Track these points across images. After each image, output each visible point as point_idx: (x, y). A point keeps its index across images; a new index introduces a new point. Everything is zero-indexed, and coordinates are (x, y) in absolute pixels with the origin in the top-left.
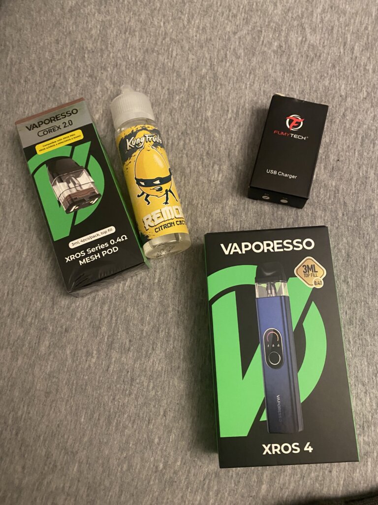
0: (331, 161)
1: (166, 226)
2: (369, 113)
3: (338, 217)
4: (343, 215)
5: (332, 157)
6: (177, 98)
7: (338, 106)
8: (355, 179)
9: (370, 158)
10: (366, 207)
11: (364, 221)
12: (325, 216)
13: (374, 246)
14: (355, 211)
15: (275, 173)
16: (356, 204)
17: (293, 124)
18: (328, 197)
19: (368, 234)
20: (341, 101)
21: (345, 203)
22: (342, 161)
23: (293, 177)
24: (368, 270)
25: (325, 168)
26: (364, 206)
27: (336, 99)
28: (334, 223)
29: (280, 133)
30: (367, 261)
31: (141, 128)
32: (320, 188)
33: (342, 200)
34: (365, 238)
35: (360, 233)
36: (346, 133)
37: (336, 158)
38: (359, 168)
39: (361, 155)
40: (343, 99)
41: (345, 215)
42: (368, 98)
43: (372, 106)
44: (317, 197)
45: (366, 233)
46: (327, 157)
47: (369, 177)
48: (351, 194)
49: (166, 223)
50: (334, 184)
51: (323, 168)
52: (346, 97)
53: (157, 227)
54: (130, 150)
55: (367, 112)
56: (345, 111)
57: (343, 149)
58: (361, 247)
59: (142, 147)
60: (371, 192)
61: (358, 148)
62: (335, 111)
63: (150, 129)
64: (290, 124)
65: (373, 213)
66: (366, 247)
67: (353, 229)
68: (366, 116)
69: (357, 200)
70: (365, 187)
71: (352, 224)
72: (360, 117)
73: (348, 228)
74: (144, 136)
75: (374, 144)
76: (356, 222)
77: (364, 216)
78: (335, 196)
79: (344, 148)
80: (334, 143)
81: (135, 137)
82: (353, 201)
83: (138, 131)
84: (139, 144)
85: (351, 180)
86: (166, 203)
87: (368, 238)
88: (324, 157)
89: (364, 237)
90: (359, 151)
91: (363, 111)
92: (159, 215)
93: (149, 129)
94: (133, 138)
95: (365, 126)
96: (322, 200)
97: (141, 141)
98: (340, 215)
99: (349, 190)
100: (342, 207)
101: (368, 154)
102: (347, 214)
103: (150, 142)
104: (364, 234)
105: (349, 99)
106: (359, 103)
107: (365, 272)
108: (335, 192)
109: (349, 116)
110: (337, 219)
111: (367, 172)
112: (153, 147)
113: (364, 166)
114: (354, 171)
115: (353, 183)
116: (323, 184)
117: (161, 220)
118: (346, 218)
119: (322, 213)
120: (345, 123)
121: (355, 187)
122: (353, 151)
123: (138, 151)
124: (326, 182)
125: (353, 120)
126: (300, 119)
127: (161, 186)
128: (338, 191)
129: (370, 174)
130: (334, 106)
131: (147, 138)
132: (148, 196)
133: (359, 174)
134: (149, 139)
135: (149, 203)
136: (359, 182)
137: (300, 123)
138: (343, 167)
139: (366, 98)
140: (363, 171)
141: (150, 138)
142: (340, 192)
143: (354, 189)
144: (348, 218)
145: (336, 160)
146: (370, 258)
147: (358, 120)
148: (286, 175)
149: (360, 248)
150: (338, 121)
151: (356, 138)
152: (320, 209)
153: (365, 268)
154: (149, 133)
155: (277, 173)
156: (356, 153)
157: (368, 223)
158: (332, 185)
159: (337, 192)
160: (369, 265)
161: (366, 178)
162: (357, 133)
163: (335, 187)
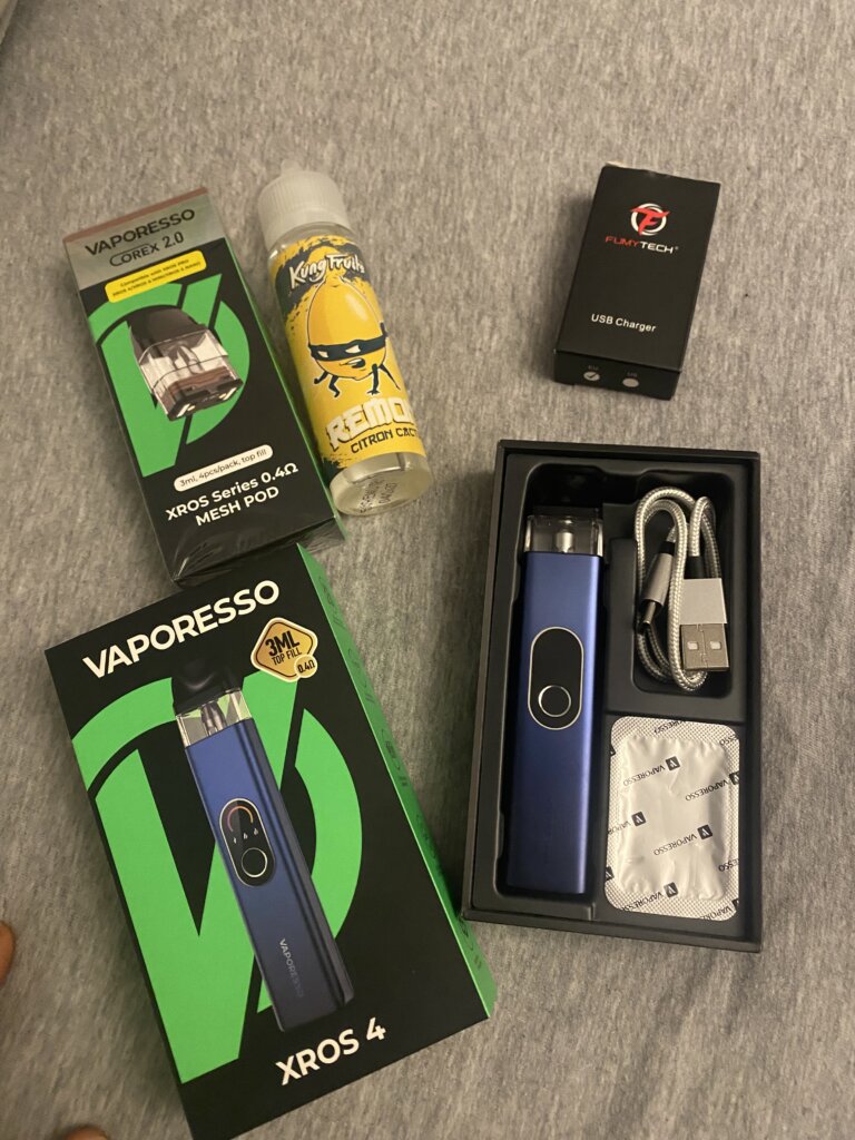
0: (732, 297)
1: (373, 439)
2: (809, 199)
3: (748, 407)
4: (760, 402)
5: (734, 290)
6: (403, 187)
7: (742, 188)
8: (783, 330)
9: (814, 288)
10: (809, 383)
11: (806, 411)
12: (719, 407)
13: (829, 460)
14: (786, 393)
15: (610, 320)
16: (787, 380)
17: (646, 222)
18: (726, 368)
19: (813, 437)
20: (749, 180)
21: (763, 378)
22: (755, 297)
23: (648, 328)
24: (814, 508)
25: (718, 313)
26: (805, 381)
27: (739, 176)
28: (739, 420)
29: (618, 240)
30: (813, 490)
31: (318, 243)
32: (709, 353)
33: (755, 373)
34: (808, 445)
35: (797, 437)
36: (760, 241)
37: (742, 292)
38: (793, 308)
39: (796, 282)
40: (752, 174)
41: (764, 402)
42: (806, 169)
43: (815, 185)
44: (703, 370)
45: (810, 435)
46: (723, 290)
47: (815, 325)
48: (776, 360)
49: (374, 432)
50: (738, 342)
51: (713, 312)
52: (760, 169)
53: (356, 441)
54: (296, 288)
55: (805, 198)
56: (759, 196)
57: (756, 274)
58: (801, 463)
59: (322, 279)
60: (819, 354)
61: (789, 268)
62: (736, 199)
63: (339, 243)
64: (638, 222)
65: (826, 394)
66: (810, 463)
67: (782, 430)
68: (803, 204)
69: (789, 373)
70: (807, 345)
71: (780, 419)
72: (790, 207)
73: (770, 428)
74: (326, 258)
75: (823, 259)
76: (788, 414)
77: (806, 402)
78: (741, 367)
79: (759, 270)
80: (737, 262)
81: (306, 261)
82: (780, 374)
83: (312, 249)
84: (314, 274)
85: (775, 332)
86: (374, 391)
87: (814, 443)
88: (715, 292)
89: (805, 443)
90: (790, 275)
91: (797, 196)
92: (360, 416)
93: (335, 243)
94: (302, 263)
95: (801, 225)
96: (714, 377)
97: (320, 268)
98: (754, 403)
99: (771, 354)
100: (758, 386)
101: (811, 278)
102: (767, 401)
103: (338, 269)
104: (806, 437)
105: (766, 174)
106: (787, 180)
107: (808, 513)
108: (740, 358)
109: (768, 206)
110: (745, 410)
111: (809, 315)
112: (345, 279)
113: (802, 304)
114: (780, 314)
115: (779, 338)
116: (715, 345)
117: (365, 425)
118: (765, 408)
119: (713, 402)
120: (760, 221)
121: (784, 346)
122: (777, 275)
123: (313, 290)
124: (721, 341)
125: (775, 215)
126: (660, 211)
127: (363, 357)
128: (748, 355)
129: (816, 319)
130: (735, 190)
131: (332, 261)
132: (335, 378)
133: (792, 319)
134: (335, 263)
135: (338, 393)
136: (794, 336)
137: (660, 221)
138: (758, 308)
139: (802, 170)
140: (801, 313)
141: (339, 262)
142: (752, 358)
143: (781, 350)
144: (769, 408)
145: (741, 295)
146: (821, 484)
147: (786, 214)
148: (633, 325)
149: (798, 466)
150: (743, 220)
151: (784, 249)
152: (708, 394)
153: (808, 504)
154: (336, 251)
155: (614, 321)
156: (786, 279)
157: (815, 415)
158: (733, 345)
159: (744, 358)
160: (817, 498)
161: (809, 327)
162: (785, 241)
163: (741, 348)
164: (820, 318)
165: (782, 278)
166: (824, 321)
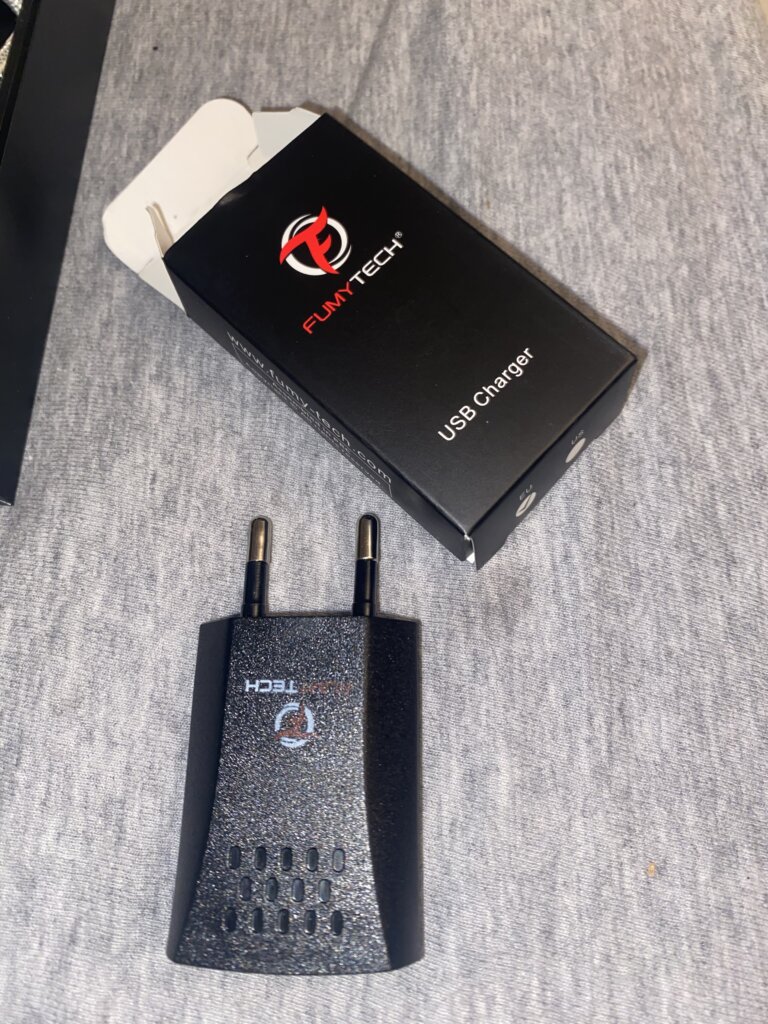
5: (141, 45)
9: (251, 24)
22: (169, 50)
38: (222, 54)
39: (226, 21)
47: (252, 73)
90: (219, 12)
101: (246, 13)
111: (244, 62)
113: (235, 49)
114: (204, 66)
122: (201, 16)
124: (121, 116)
129: (255, 64)
133: (220, 70)
138: (172, 65)
140: (233, 61)
145: (150, 49)
159: (149, 133)
163: (147, 122)
164: (261, 64)
165: (207, 20)
166: (266, 66)
